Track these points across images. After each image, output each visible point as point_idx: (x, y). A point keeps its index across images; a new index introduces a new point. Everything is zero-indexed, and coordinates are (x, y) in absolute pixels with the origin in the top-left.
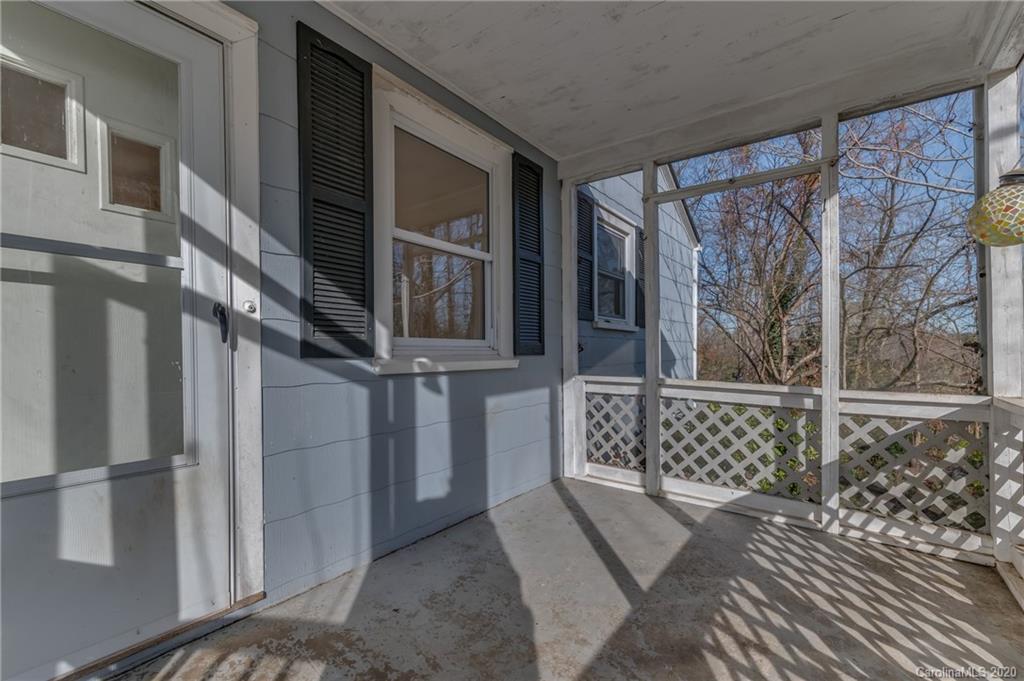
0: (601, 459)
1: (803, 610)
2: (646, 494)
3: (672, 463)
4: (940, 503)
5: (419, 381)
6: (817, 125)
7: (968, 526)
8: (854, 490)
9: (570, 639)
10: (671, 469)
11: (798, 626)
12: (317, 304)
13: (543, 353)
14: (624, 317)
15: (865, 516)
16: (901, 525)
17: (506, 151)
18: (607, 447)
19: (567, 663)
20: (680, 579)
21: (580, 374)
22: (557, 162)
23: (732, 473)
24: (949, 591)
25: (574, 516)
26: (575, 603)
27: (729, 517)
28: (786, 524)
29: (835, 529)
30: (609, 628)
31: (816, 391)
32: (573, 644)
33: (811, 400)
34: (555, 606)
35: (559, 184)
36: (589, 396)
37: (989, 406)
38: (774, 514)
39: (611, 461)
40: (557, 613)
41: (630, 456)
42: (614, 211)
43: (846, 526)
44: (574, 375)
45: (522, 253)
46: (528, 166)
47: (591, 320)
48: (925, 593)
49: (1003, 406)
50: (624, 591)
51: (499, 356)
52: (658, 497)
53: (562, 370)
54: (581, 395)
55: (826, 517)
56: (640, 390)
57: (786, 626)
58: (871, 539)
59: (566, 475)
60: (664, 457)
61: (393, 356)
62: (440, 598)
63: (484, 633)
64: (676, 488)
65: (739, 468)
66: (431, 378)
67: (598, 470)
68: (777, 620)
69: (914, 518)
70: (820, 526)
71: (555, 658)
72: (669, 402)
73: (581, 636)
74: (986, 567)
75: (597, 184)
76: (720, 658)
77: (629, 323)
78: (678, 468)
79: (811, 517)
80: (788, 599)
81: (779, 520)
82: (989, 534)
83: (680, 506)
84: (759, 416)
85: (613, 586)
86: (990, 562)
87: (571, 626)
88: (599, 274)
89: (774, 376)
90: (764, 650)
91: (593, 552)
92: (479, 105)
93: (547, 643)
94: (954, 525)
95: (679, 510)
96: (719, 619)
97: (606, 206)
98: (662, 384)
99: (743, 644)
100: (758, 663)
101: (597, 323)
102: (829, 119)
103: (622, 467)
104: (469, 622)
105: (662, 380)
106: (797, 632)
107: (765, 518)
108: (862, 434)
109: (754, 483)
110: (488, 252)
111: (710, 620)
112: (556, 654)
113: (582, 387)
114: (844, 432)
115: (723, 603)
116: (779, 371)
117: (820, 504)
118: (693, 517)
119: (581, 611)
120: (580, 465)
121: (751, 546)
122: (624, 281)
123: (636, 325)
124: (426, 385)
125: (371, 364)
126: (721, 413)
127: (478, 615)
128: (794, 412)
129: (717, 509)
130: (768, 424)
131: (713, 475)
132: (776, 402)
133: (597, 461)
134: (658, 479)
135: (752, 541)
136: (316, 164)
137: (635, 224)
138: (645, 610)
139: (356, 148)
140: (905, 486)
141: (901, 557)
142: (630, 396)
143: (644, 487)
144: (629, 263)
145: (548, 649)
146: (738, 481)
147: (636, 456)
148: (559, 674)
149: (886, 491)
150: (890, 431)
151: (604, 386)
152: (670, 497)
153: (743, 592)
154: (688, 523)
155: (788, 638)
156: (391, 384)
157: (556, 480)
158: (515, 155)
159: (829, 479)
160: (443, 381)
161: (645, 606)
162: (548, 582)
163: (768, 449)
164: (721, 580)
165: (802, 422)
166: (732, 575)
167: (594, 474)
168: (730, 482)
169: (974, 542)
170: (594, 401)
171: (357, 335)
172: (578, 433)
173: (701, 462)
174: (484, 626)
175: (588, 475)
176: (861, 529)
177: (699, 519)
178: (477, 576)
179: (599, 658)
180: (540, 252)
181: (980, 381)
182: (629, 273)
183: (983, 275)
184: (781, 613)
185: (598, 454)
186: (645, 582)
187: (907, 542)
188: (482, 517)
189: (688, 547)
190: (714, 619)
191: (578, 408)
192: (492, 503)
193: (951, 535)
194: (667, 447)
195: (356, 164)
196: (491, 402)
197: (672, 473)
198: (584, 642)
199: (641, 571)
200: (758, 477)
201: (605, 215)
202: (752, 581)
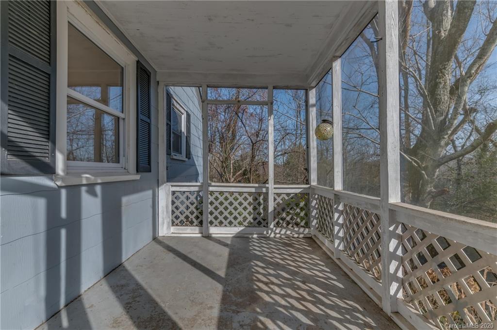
0: (179, 224)
1: (277, 266)
2: (203, 236)
3: (214, 220)
4: (299, 220)
5: (84, 189)
6: (267, 88)
7: (305, 226)
8: (277, 220)
9: (204, 309)
10: (213, 223)
11: (278, 272)
12: (10, 134)
13: (150, 171)
14: (181, 154)
15: (280, 228)
16: (290, 230)
17: (133, 58)
18: (182, 218)
19: (209, 319)
20: (234, 268)
21: (167, 182)
22: (156, 72)
23: (238, 221)
24: (306, 247)
25: (174, 254)
26: (198, 293)
27: (238, 239)
28: (257, 237)
29: (272, 235)
30: (218, 298)
31: (267, 185)
32: (207, 310)
33: (265, 189)
34: (189, 298)
35: (157, 83)
36: (174, 193)
37: (309, 188)
38: (253, 234)
39: (184, 224)
40: (193, 301)
41: (194, 220)
42: (179, 102)
43: (275, 234)
44: (165, 183)
45: (141, 116)
46: (144, 70)
47: (170, 155)
48: (302, 250)
49: (314, 187)
50: (215, 280)
51: (128, 173)
52: (208, 237)
53: (158, 180)
54: (169, 193)
55: (270, 232)
56: (199, 189)
57: (275, 273)
58: (283, 236)
59: (160, 235)
60: (211, 218)
61: (67, 174)
62: (121, 319)
63: (160, 325)
64: (215, 231)
65: (240, 219)
66: (91, 187)
67: (178, 229)
68: (272, 272)
69: (292, 226)
70: (268, 235)
71: (203, 320)
72: (212, 193)
73: (209, 305)
74: (310, 237)
75: (172, 87)
76: (262, 292)
77: (183, 157)
78: (216, 222)
79: (265, 233)
80: (271, 263)
81: (255, 236)
82: (309, 227)
83: (219, 239)
84: (248, 197)
85: (210, 280)
86: (310, 236)
87: (202, 304)
88: (173, 132)
89: (228, 180)
90: (273, 283)
91: (193, 268)
92: (121, 28)
93: (195, 316)
94: (302, 226)
95: (219, 240)
96: (255, 278)
97: (176, 99)
98: (210, 185)
99: (266, 284)
100: (274, 289)
101: (172, 156)
102: (271, 87)
103: (190, 226)
104: (147, 323)
105: (210, 183)
106: (279, 273)
107: (250, 237)
108: (279, 200)
109: (246, 223)
110: (123, 113)
111: (252, 280)
112: (202, 318)
113: (170, 188)
114: (275, 200)
115: (253, 272)
116: (230, 178)
117: (267, 227)
118: (226, 242)
119: (203, 295)
120: (168, 228)
121: (251, 248)
122: (181, 136)
123: (186, 157)
124: (88, 192)
125: (52, 180)
126: (233, 196)
127: (151, 318)
128: (259, 194)
129: (233, 237)
130: (250, 199)
131: (230, 223)
132: (253, 190)
133: (177, 225)
134: (208, 228)
135: (250, 246)
136: (11, 33)
137: (186, 110)
138: (228, 285)
139: (45, 29)
140: (290, 216)
141: (291, 240)
142: (194, 191)
143: (202, 233)
144: (184, 129)
145: (197, 318)
146: (240, 224)
147: (197, 219)
148: (209, 325)
149: (285, 219)
150: (287, 198)
151: (181, 187)
152: (213, 236)
153: (257, 266)
154: (226, 245)
155: (277, 276)
156: (64, 192)
157: (155, 239)
158: (138, 62)
159: (270, 217)
160: (98, 189)
161: (227, 283)
162: (179, 288)
163: (250, 209)
164: (248, 263)
165: (262, 197)
166: (250, 261)
167: (176, 232)
168: (237, 225)
169: (307, 230)
170: (175, 195)
171: (43, 159)
172: (167, 212)
173: (226, 218)
174: (158, 321)
175: (172, 233)
176: (279, 233)
177: (229, 242)
178: (137, 299)
179: (221, 311)
180: (149, 117)
181: (307, 180)
182: (184, 133)
183: (308, 148)
184: (271, 269)
185: (177, 222)
186: (222, 273)
187: (291, 235)
188: (121, 268)
189: (230, 254)
190: (253, 279)
191: (167, 199)
192: (124, 258)
193: (302, 230)
194: (211, 213)
195: (43, 39)
196: (125, 200)
197: (214, 225)
198: (211, 308)
199: (218, 269)
200: (247, 221)
201: (175, 103)
202: (259, 261)
